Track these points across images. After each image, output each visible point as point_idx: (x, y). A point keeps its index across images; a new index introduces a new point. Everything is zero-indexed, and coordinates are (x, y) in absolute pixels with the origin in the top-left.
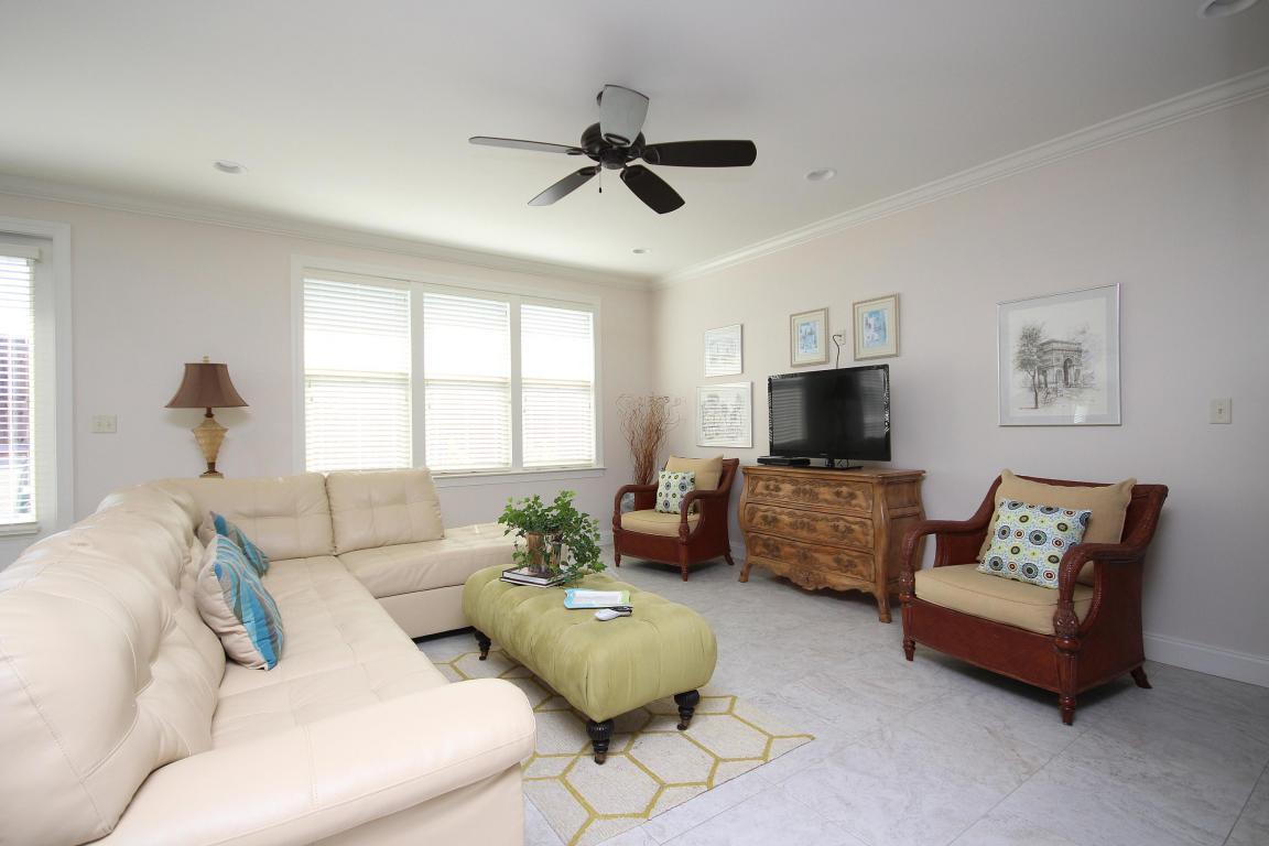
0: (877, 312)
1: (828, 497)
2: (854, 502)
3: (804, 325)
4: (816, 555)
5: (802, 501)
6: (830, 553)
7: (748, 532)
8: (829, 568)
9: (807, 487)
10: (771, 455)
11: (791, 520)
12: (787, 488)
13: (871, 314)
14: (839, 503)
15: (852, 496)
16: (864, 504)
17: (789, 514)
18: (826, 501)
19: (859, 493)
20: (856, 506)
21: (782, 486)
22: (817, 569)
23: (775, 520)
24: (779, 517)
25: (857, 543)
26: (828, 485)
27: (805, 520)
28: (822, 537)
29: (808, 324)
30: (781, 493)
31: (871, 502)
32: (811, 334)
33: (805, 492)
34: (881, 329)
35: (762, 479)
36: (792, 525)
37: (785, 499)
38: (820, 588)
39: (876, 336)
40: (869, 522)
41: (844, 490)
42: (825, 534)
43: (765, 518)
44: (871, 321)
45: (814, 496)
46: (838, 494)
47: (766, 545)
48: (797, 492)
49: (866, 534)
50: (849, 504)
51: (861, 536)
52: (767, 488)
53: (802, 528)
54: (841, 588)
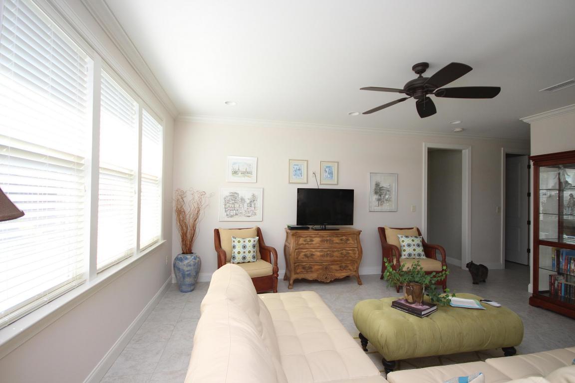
0: (329, 167)
1: (338, 241)
2: (349, 242)
3: (296, 165)
4: (331, 266)
5: (326, 245)
6: (338, 264)
7: (295, 263)
8: (337, 270)
9: (328, 238)
10: (297, 225)
11: (321, 254)
12: (317, 240)
13: (327, 167)
14: (342, 243)
15: (348, 240)
16: (353, 242)
17: (319, 251)
18: (337, 243)
19: (350, 238)
20: (349, 243)
21: (314, 239)
22: (331, 272)
23: (312, 255)
24: (314, 253)
25: (350, 258)
26: (337, 237)
27: (328, 252)
28: (336, 258)
29: (298, 165)
30: (314, 243)
31: (356, 241)
32: (299, 170)
33: (327, 240)
34: (331, 173)
35: (302, 237)
36: (322, 256)
37: (318, 245)
38: (333, 280)
39: (329, 176)
40: (356, 249)
41: (344, 238)
42: (337, 257)
43: (306, 256)
44: (327, 170)
45: (331, 242)
46: (341, 240)
47: (304, 268)
48: (322, 241)
49: (355, 254)
50: (346, 243)
51: (352, 255)
52: (305, 241)
53: (327, 256)
54: (342, 277)
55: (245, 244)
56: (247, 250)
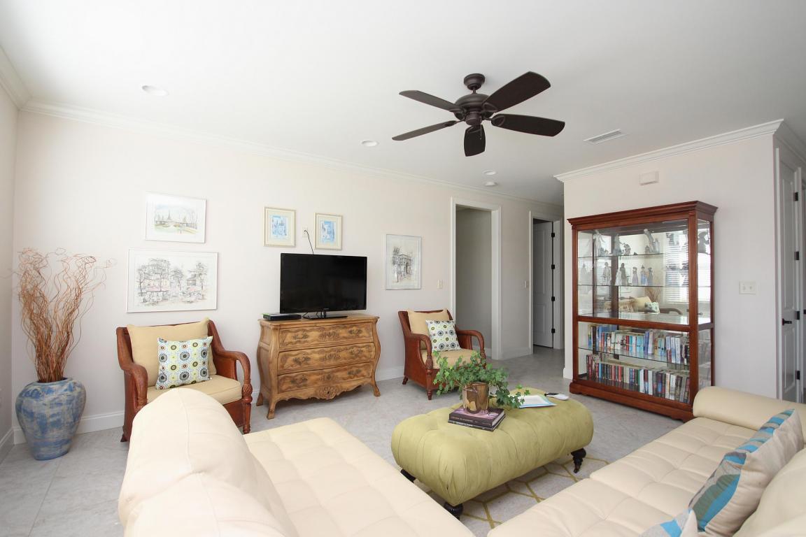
0: (330, 222)
1: (345, 335)
2: (361, 335)
3: (276, 217)
4: (336, 374)
5: (328, 341)
6: (345, 370)
7: (278, 375)
8: (344, 379)
9: (331, 331)
10: (280, 313)
11: (321, 356)
12: (314, 335)
13: (326, 223)
14: (352, 337)
15: (360, 331)
16: (367, 335)
17: (319, 353)
18: (344, 338)
19: (363, 329)
20: (362, 337)
21: (308, 334)
22: (336, 383)
23: (307, 359)
24: (309, 356)
25: (364, 358)
26: (345, 327)
27: (332, 353)
28: (344, 361)
29: (280, 217)
30: (308, 339)
31: (371, 333)
32: (282, 224)
33: (329, 335)
34: (332, 233)
35: (289, 331)
36: (323, 359)
37: (316, 342)
38: (338, 394)
39: (328, 237)
40: (372, 344)
41: (354, 328)
42: (345, 359)
43: (296, 361)
44: (326, 227)
45: (336, 336)
46: (351, 332)
47: (293, 381)
48: (323, 336)
49: (370, 351)
50: (359, 337)
51: (367, 354)
52: (295, 338)
53: (330, 359)
54: (352, 389)
55: (187, 350)
56: (189, 362)
